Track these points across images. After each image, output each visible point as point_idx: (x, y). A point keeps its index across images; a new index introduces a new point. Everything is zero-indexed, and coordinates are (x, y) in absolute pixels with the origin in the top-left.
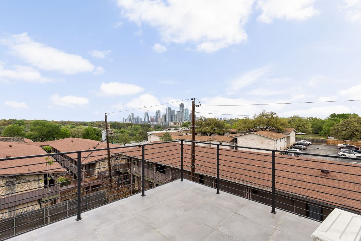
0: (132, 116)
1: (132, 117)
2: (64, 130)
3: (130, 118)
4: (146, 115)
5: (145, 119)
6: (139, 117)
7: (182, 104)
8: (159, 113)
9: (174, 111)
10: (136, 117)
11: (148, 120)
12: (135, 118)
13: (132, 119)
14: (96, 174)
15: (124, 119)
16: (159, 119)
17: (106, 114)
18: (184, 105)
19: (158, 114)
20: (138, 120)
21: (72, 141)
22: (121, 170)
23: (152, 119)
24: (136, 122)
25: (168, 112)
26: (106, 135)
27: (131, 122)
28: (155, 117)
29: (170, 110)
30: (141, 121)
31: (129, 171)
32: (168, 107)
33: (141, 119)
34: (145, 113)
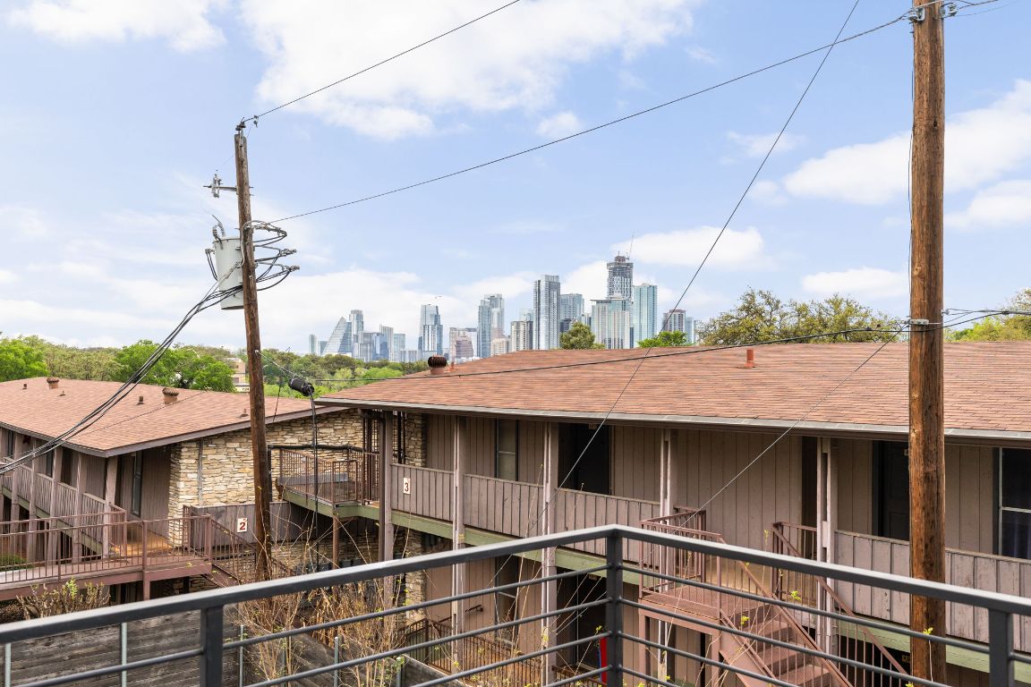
0: (354, 326)
1: (354, 332)
2: (16, 355)
3: (345, 335)
4: (431, 322)
5: (421, 340)
6: (391, 330)
7: (620, 259)
8: (495, 311)
9: (578, 299)
10: (378, 330)
11: (440, 346)
12: (371, 334)
13: (357, 336)
14: (176, 512)
16: (495, 341)
17: (241, 127)
18: (630, 265)
19: (490, 314)
20: (384, 346)
21: (52, 383)
22: (326, 507)
23: (459, 339)
24: (378, 352)
25: (543, 305)
26: (240, 258)
27: (352, 351)
28: (475, 330)
29: (555, 293)
30: (404, 347)
31: (370, 509)
32: (547, 276)
33: (403, 342)
34: (425, 309)
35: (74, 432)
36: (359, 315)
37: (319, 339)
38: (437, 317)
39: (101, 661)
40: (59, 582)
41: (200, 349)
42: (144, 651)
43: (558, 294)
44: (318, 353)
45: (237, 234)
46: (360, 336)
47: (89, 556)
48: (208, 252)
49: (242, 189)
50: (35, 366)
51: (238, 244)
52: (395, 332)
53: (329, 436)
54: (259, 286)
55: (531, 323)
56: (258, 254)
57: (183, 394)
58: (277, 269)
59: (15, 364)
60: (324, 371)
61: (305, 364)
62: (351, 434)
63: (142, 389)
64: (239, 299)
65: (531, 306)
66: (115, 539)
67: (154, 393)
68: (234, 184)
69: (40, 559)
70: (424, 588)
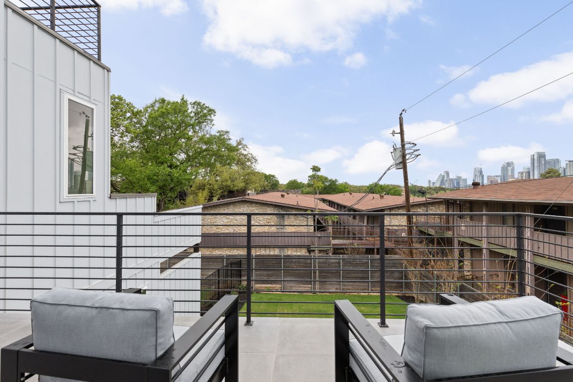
0: (446, 177)
1: (445, 179)
3: (442, 180)
4: (478, 174)
5: (474, 180)
6: (460, 177)
8: (510, 168)
10: (455, 178)
12: (452, 179)
13: (447, 180)
15: (430, 181)
17: (401, 114)
19: (507, 170)
20: (458, 183)
21: (351, 194)
22: (432, 231)
23: (491, 180)
24: (455, 185)
25: (536, 164)
26: (401, 154)
27: (445, 185)
28: (500, 176)
29: (543, 159)
30: (466, 183)
31: (449, 234)
32: (538, 153)
33: (466, 181)
34: (475, 170)
35: (356, 204)
36: (447, 173)
37: (432, 181)
38: (481, 172)
39: (364, 266)
40: (353, 244)
41: (391, 185)
42: (375, 266)
43: (545, 159)
44: (431, 186)
45: (400, 146)
46: (448, 180)
47: (360, 239)
48: (391, 153)
49: (402, 133)
50: (346, 190)
51: (401, 149)
52: (463, 178)
53: (433, 210)
54: (407, 161)
55: (529, 172)
56: (407, 152)
57: (385, 197)
58: (413, 156)
59: (342, 189)
60: (434, 192)
61: (427, 190)
62: (441, 210)
63: (374, 195)
64: (401, 166)
65: (529, 165)
66: (367, 234)
67: (377, 196)
68: (399, 131)
69: (348, 238)
70: (472, 264)
